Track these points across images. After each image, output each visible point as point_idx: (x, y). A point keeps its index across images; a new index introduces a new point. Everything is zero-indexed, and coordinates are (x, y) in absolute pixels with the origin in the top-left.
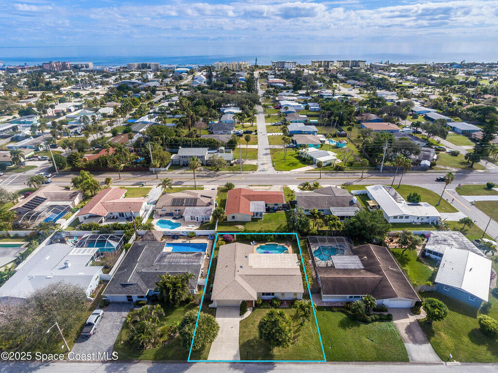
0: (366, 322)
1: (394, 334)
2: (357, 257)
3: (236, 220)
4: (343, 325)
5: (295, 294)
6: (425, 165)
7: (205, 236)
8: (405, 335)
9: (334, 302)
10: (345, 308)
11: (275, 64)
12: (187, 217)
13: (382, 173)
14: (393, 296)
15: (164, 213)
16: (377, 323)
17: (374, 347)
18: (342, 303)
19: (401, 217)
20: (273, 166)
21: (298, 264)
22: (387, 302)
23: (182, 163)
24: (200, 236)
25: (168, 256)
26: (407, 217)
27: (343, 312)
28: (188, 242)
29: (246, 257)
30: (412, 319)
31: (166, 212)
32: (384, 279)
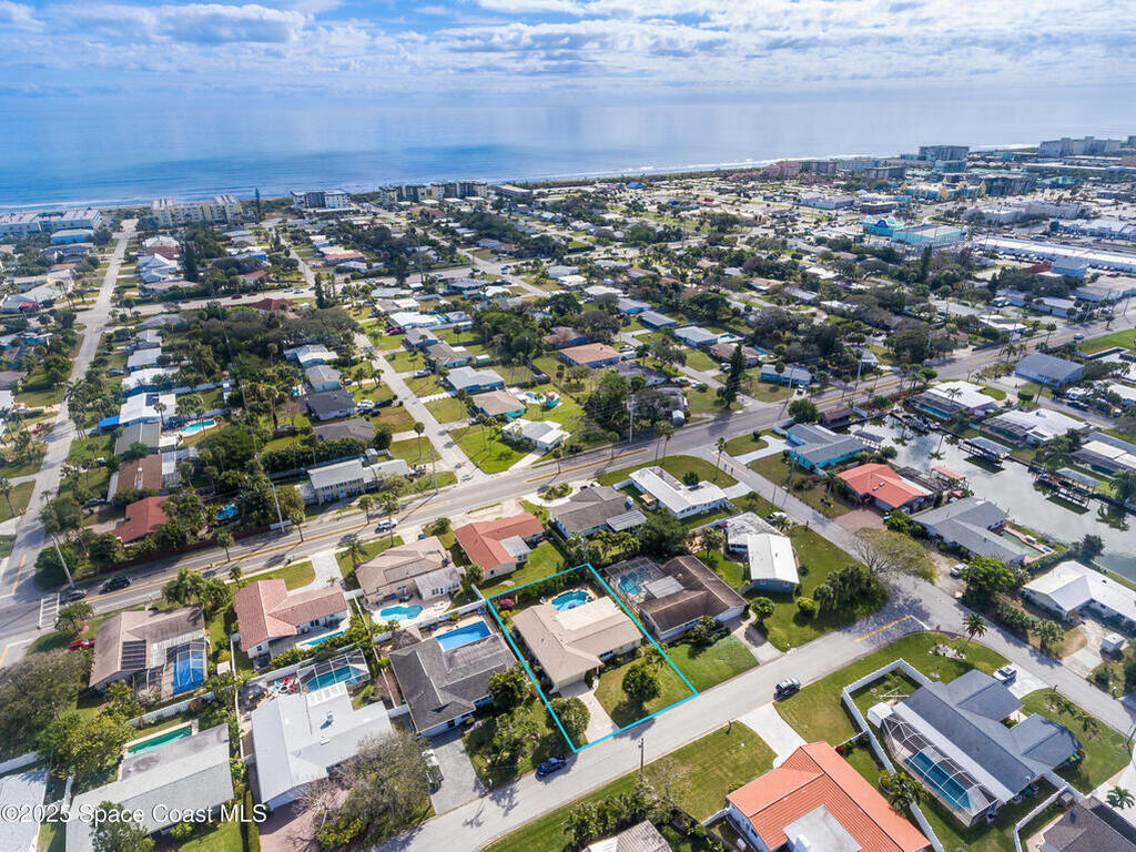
0: (711, 644)
1: (738, 644)
2: (670, 577)
3: (496, 574)
4: (692, 655)
5: (633, 643)
6: (679, 419)
7: (474, 612)
8: (747, 643)
9: (674, 636)
10: (683, 638)
11: (303, 199)
12: (426, 594)
13: (634, 443)
14: (724, 608)
15: (380, 597)
16: (719, 641)
17: (728, 664)
18: (679, 634)
19: (688, 510)
20: (478, 468)
22: (721, 617)
23: (321, 500)
24: (465, 615)
26: (694, 508)
27: (686, 643)
28: (455, 628)
29: (554, 621)
30: (746, 624)
31: (383, 596)
32: (710, 594)
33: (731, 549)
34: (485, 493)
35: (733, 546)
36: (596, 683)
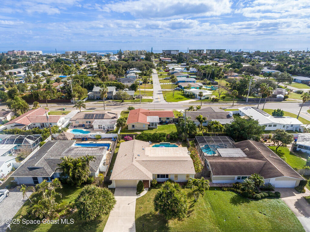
0: (256, 199)
1: (284, 208)
2: (239, 149)
3: (136, 128)
4: (234, 201)
5: (188, 176)
6: (280, 97)
7: (109, 139)
8: (296, 211)
9: (223, 184)
10: (233, 187)
11: (165, 51)
13: (248, 103)
14: (278, 175)
15: (77, 124)
16: (266, 200)
17: (268, 220)
18: (230, 184)
19: (270, 126)
20: (165, 100)
21: (188, 154)
22: (273, 181)
23: (96, 98)
24: (105, 139)
25: (75, 149)
26: (275, 126)
27: (233, 191)
28: (95, 143)
29: (143, 149)
30: (299, 196)
31: (79, 124)
32: (268, 163)
33: (298, 149)
34: (159, 106)
35: (301, 146)
36: (145, 192)
